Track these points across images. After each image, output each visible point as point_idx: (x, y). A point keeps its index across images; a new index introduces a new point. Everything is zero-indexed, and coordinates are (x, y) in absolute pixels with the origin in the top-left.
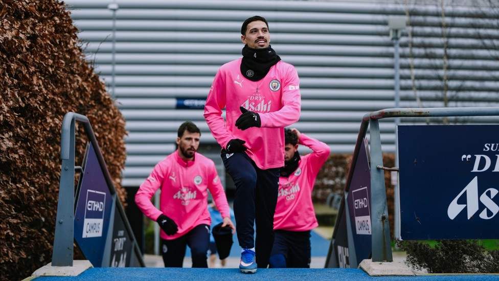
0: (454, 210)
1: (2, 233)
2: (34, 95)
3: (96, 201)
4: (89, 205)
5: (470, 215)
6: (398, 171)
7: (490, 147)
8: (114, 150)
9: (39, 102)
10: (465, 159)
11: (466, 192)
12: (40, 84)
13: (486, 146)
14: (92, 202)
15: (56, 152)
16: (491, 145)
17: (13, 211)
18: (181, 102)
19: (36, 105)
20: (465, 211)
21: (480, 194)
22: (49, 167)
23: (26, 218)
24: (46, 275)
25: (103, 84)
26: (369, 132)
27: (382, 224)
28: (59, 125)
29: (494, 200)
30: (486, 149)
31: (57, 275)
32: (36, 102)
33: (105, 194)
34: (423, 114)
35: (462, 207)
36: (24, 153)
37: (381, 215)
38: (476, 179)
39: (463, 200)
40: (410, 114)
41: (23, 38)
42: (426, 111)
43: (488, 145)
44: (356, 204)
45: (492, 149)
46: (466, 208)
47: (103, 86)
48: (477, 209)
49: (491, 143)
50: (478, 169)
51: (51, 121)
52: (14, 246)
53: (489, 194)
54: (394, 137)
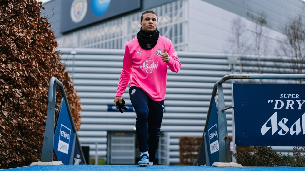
0: (264, 130)
1: (13, 144)
2: (33, 71)
3: (66, 132)
4: (62, 133)
5: (273, 133)
6: (233, 108)
7: (283, 96)
8: (75, 116)
9: (35, 75)
10: (270, 102)
11: (271, 120)
12: (37, 66)
13: (281, 95)
14: (64, 132)
15: (44, 108)
16: (284, 95)
17: (20, 134)
18: (110, 107)
19: (34, 77)
20: (270, 131)
21: (278, 122)
22: (39, 115)
23: (26, 140)
24: (38, 165)
25: (70, 78)
26: (217, 95)
27: (225, 141)
28: (46, 92)
29: (286, 124)
30: (281, 97)
31: (44, 165)
32: (34, 75)
33: (70, 130)
34: (246, 77)
35: (269, 128)
36: (27, 102)
37: (224, 137)
38: (276, 113)
39: (269, 125)
40: (239, 77)
41: (29, 38)
42: (248, 76)
43: (282, 95)
44: (210, 137)
45: (284, 97)
46: (271, 129)
47: (70, 79)
48: (277, 129)
49: (284, 94)
50: (277, 108)
51: (42, 89)
52: (19, 153)
53: (283, 121)
54: (231, 91)
